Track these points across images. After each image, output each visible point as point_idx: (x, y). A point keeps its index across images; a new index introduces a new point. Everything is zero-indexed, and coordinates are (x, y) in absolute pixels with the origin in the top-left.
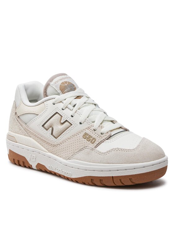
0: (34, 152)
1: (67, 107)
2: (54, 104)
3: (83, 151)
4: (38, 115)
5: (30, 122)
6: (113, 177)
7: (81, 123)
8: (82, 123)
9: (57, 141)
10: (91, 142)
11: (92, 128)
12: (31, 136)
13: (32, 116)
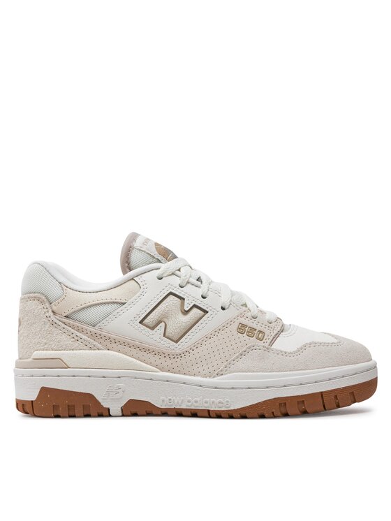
0: (122, 379)
1: (188, 283)
2: (160, 279)
3: (247, 355)
4: (124, 304)
5: (107, 319)
6: (322, 392)
7: (223, 309)
8: (226, 307)
9: (180, 347)
10: (258, 338)
11: (249, 314)
12: (110, 346)
13: (110, 308)
